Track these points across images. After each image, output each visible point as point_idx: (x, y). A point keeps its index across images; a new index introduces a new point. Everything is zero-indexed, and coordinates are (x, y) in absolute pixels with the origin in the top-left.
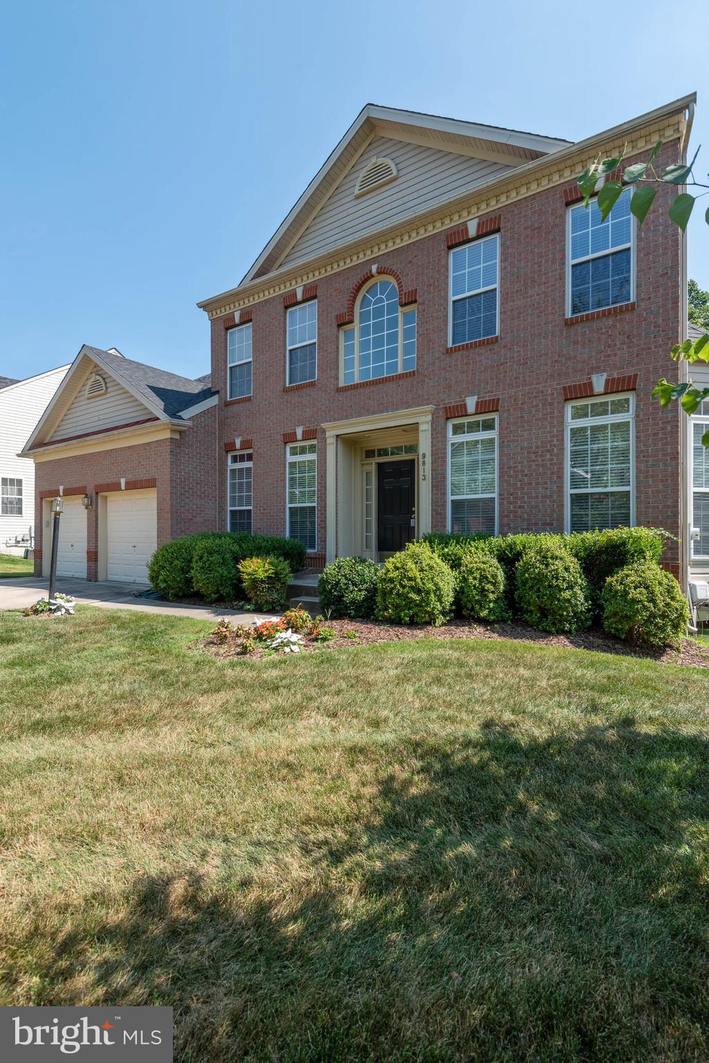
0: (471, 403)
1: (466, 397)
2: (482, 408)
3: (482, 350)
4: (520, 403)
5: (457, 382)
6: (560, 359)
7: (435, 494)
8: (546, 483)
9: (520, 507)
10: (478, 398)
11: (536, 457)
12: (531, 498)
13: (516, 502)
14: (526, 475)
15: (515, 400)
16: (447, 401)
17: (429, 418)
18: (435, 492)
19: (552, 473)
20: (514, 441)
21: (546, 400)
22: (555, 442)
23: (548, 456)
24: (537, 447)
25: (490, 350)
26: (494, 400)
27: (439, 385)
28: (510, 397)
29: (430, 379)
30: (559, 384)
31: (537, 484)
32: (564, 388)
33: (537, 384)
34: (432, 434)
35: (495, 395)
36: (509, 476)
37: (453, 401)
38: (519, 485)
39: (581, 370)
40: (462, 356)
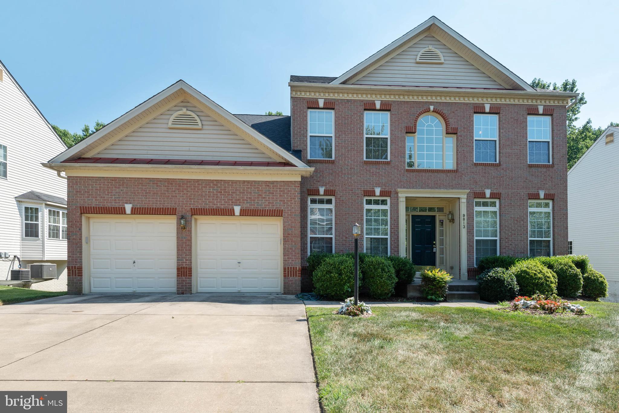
0: (488, 193)
1: (484, 189)
2: (493, 196)
3: (492, 168)
4: (510, 197)
5: (480, 181)
6: (526, 181)
7: (469, 236)
8: (521, 234)
9: (511, 245)
10: (491, 191)
11: (517, 222)
12: (515, 240)
13: (509, 242)
14: (513, 230)
15: (508, 195)
16: (474, 189)
17: (466, 196)
18: (468, 235)
19: (524, 230)
20: (508, 214)
21: (521, 197)
22: (525, 217)
23: (522, 223)
24: (518, 218)
25: (496, 169)
26: (498, 193)
27: (470, 180)
28: (505, 193)
29: (466, 176)
30: (526, 192)
31: (518, 234)
32: (529, 194)
33: (517, 189)
34: (467, 205)
35: (499, 191)
36: (505, 230)
37: (478, 190)
38: (510, 235)
39: (535, 188)
40: (482, 169)
